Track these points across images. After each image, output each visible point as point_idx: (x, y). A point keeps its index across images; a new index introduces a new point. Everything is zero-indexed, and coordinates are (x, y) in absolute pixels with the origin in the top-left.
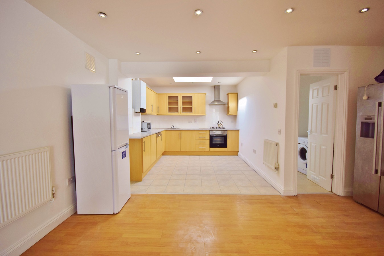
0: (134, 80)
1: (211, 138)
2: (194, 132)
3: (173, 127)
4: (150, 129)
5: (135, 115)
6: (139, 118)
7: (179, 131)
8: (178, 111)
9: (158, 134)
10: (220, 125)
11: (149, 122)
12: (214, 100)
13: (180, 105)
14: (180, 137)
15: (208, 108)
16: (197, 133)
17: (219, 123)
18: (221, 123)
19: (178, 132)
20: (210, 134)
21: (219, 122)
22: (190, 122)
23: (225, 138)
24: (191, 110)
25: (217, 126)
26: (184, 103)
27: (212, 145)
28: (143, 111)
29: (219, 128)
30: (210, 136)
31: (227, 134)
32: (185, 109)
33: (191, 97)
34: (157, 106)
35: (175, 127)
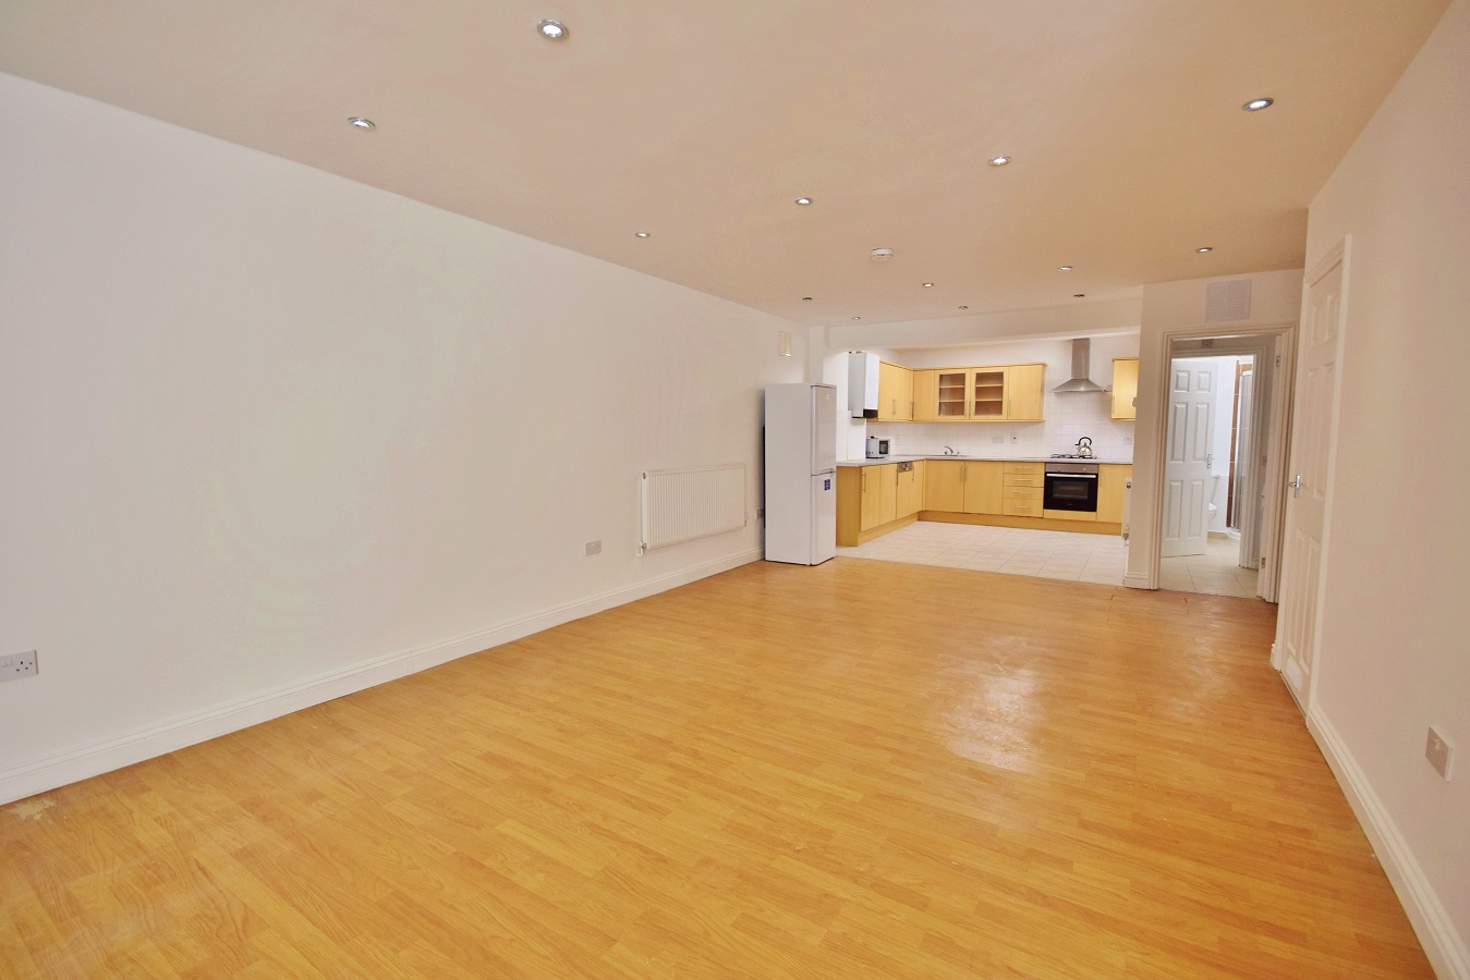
0: (854, 352)
1: (1049, 483)
2: (1001, 465)
3: (949, 453)
4: (886, 453)
5: (852, 423)
6: (862, 430)
7: (962, 463)
8: (962, 413)
9: (904, 466)
10: (1083, 449)
11: (884, 438)
12: (1070, 378)
13: (970, 396)
14: (963, 478)
15: (1050, 399)
16: (1008, 467)
17: (1082, 444)
18: (1088, 444)
19: (958, 466)
20: (1046, 473)
21: (1083, 442)
22: (996, 439)
23: (1092, 485)
24: (997, 407)
25: (1074, 452)
26: (979, 391)
27: (1050, 503)
28: (870, 414)
29: (1083, 457)
30: (1046, 478)
31: (1097, 475)
32: (981, 408)
33: (999, 376)
34: (911, 400)
35: (955, 453)
